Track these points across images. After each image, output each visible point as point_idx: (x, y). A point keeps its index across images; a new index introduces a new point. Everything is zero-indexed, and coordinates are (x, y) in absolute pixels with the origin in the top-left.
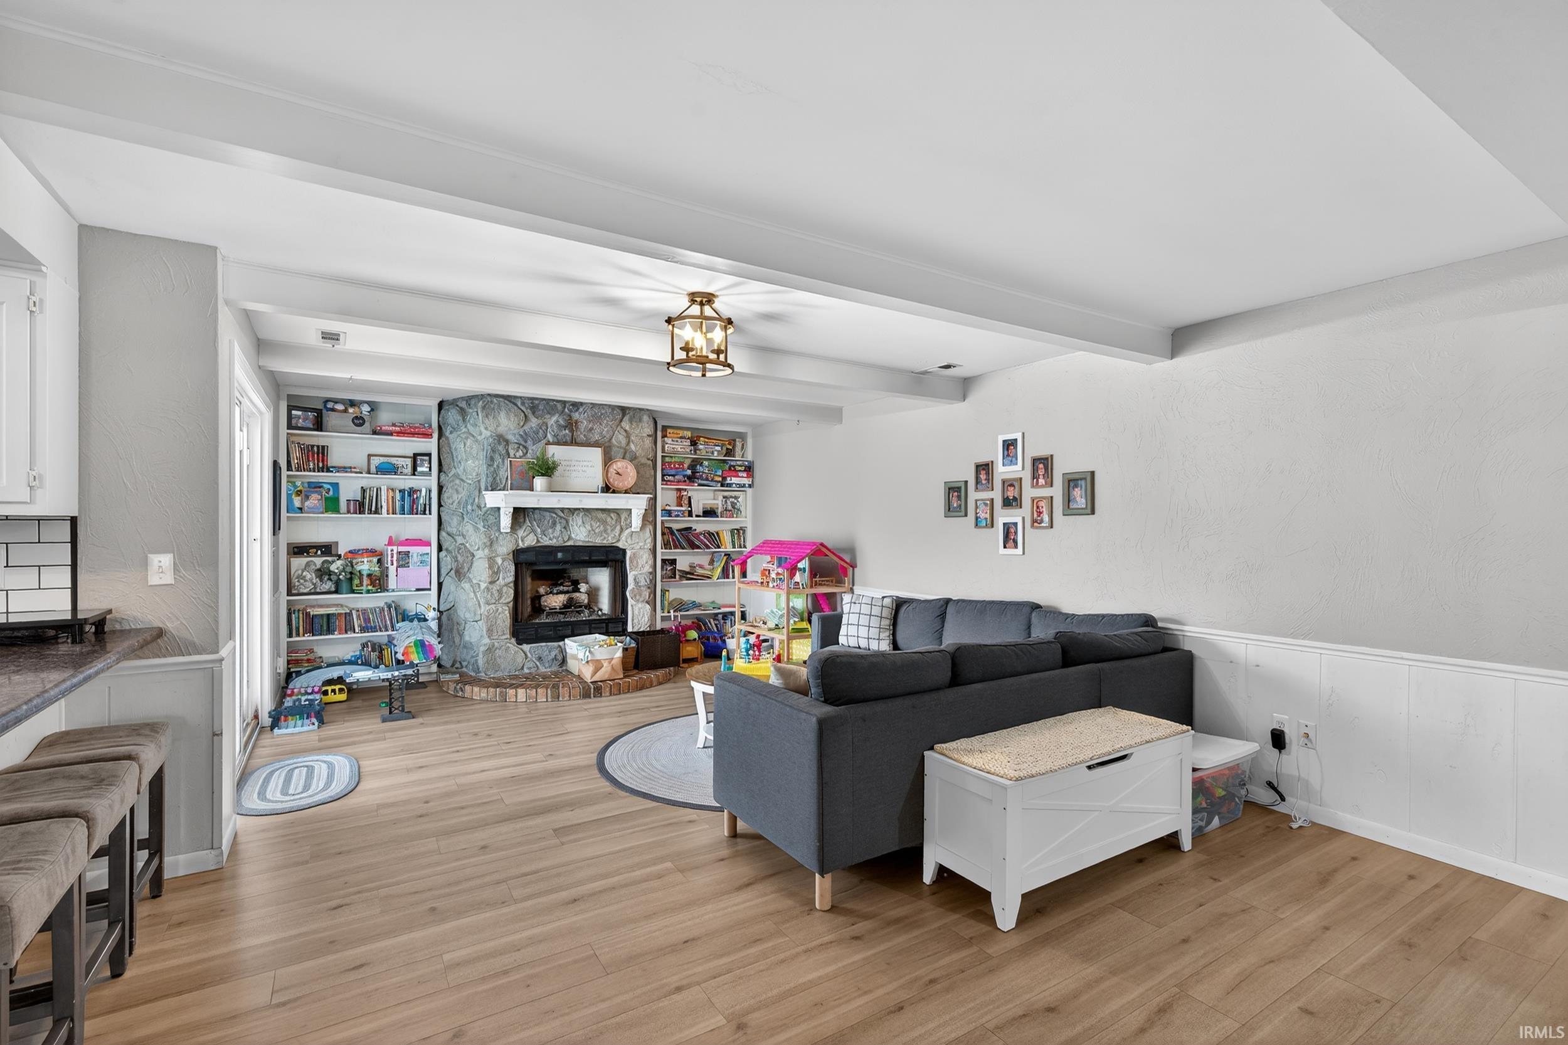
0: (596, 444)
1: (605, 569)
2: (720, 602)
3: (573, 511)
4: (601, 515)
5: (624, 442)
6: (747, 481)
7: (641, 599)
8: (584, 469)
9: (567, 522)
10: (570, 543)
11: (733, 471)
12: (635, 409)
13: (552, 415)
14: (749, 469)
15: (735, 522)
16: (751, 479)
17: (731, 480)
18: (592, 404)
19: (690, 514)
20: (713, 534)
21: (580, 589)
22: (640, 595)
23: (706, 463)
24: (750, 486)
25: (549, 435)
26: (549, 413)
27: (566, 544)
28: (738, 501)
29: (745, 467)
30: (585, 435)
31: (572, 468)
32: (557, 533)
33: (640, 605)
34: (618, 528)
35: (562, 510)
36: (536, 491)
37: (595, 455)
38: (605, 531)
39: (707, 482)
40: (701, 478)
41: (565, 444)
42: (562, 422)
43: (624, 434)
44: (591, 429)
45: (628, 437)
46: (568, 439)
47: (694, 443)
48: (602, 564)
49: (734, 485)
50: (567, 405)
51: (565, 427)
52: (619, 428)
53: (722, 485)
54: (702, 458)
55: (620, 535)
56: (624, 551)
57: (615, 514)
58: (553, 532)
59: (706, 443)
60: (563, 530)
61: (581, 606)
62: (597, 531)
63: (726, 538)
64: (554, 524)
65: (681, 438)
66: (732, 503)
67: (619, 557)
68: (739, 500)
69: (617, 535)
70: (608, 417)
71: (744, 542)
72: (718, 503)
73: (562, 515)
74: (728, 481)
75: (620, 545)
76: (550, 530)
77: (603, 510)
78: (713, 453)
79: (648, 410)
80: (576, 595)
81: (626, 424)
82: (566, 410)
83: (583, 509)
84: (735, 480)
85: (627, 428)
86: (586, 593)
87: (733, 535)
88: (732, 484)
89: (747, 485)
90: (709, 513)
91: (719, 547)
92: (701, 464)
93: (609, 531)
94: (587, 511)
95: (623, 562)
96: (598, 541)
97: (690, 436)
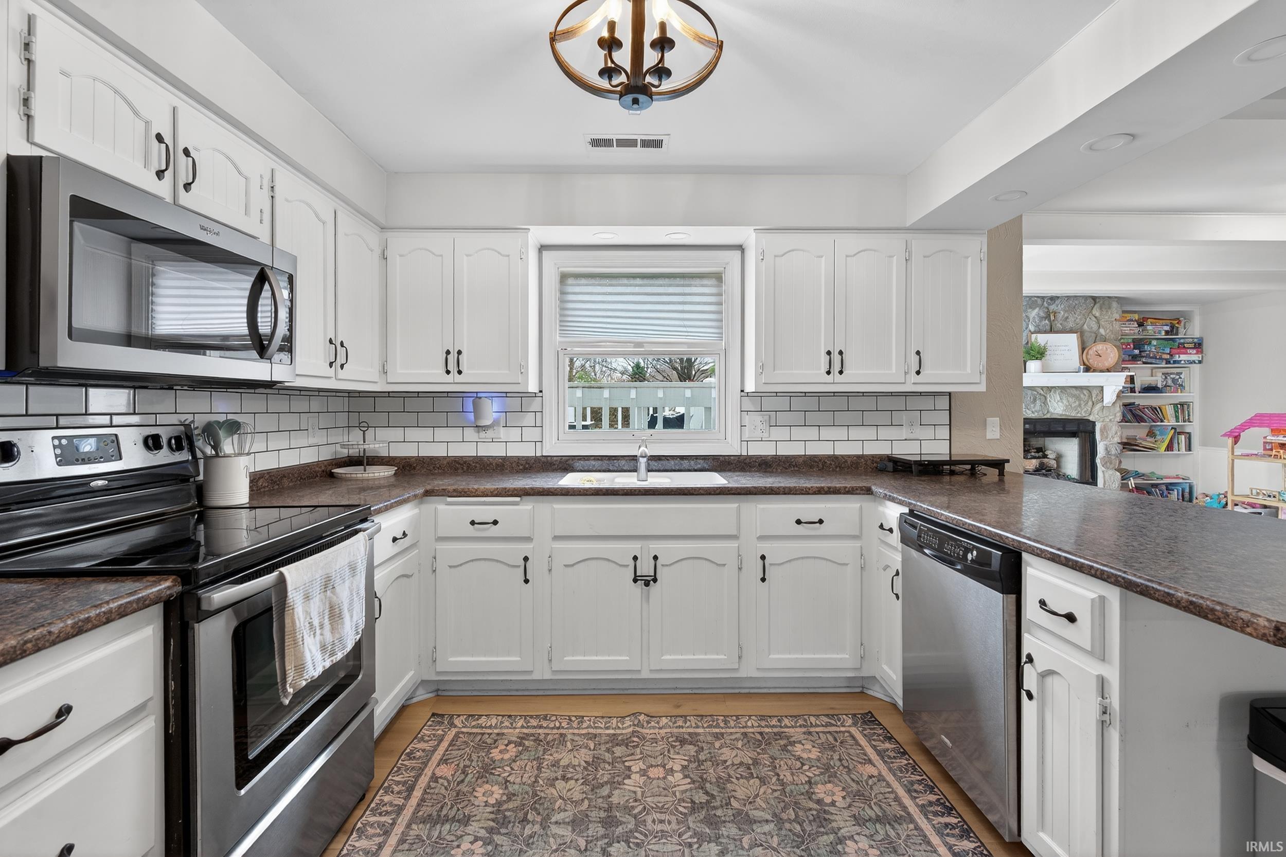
0: (1071, 331)
1: (1074, 439)
2: (1159, 472)
3: (1050, 389)
4: (1075, 392)
5: (1095, 327)
6: (1196, 358)
7: (1111, 466)
8: (1062, 352)
9: (1046, 398)
10: (1048, 416)
11: (1182, 348)
12: (1104, 298)
13: (1034, 309)
14: (1198, 346)
15: (1180, 397)
16: (1200, 356)
17: (1179, 356)
18: (1068, 296)
19: (1133, 390)
20: (1156, 408)
21: (1047, 455)
22: (1111, 463)
23: (1154, 342)
24: (1200, 362)
25: (1030, 326)
26: (1030, 308)
27: (1045, 417)
28: (1180, 378)
29: (1195, 343)
30: (1061, 324)
31: (1056, 353)
32: (1038, 407)
33: (1111, 472)
34: (1090, 403)
35: (1042, 388)
36: (1030, 372)
37: (1072, 340)
38: (1080, 405)
39: (1151, 360)
40: (1148, 356)
41: (1045, 332)
42: (1042, 314)
43: (1095, 319)
44: (1067, 318)
45: (1098, 322)
46: (1048, 328)
47: (1141, 325)
48: (1073, 434)
49: (1182, 362)
50: (1046, 300)
51: (1046, 318)
52: (1090, 316)
53: (1168, 362)
54: (1150, 339)
55: (1092, 409)
56: (1094, 423)
57: (1088, 392)
58: (1034, 407)
59: (1152, 324)
60: (1042, 404)
61: (1050, 470)
62: (1073, 406)
63: (1169, 411)
64: (1035, 400)
65: (1128, 321)
66: (1174, 380)
67: (1090, 428)
68: (1181, 376)
69: (1089, 409)
70: (1081, 306)
71: (1189, 415)
72: (1158, 380)
73: (1042, 392)
74: (1177, 358)
75: (1091, 418)
76: (1032, 406)
77: (1076, 388)
78: (1160, 332)
79: (1116, 297)
80: (1045, 460)
81: (1096, 312)
82: (1045, 303)
83: (1058, 387)
84: (1183, 357)
85: (1097, 314)
86: (1054, 459)
87: (1176, 412)
88: (1181, 361)
89: (1197, 362)
90: (1150, 389)
91: (1162, 421)
92: (1150, 343)
93: (1082, 406)
94: (1063, 389)
95: (1093, 433)
96: (1073, 414)
97: (1137, 319)
